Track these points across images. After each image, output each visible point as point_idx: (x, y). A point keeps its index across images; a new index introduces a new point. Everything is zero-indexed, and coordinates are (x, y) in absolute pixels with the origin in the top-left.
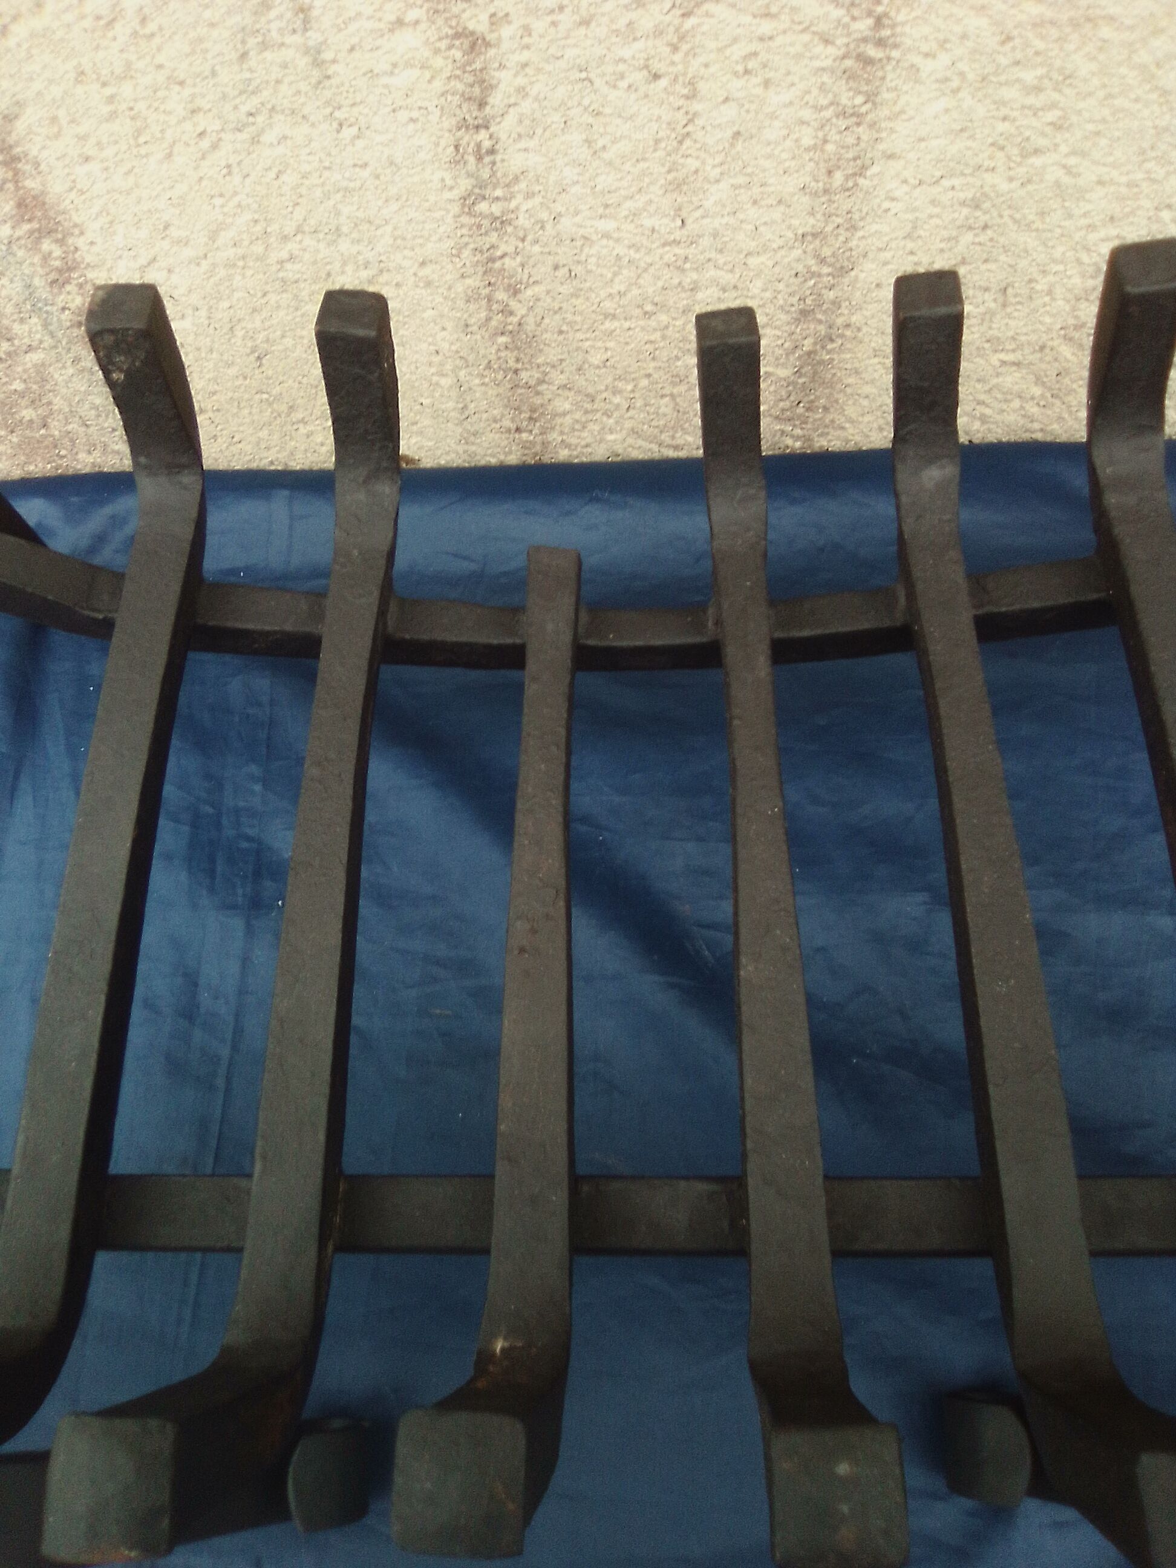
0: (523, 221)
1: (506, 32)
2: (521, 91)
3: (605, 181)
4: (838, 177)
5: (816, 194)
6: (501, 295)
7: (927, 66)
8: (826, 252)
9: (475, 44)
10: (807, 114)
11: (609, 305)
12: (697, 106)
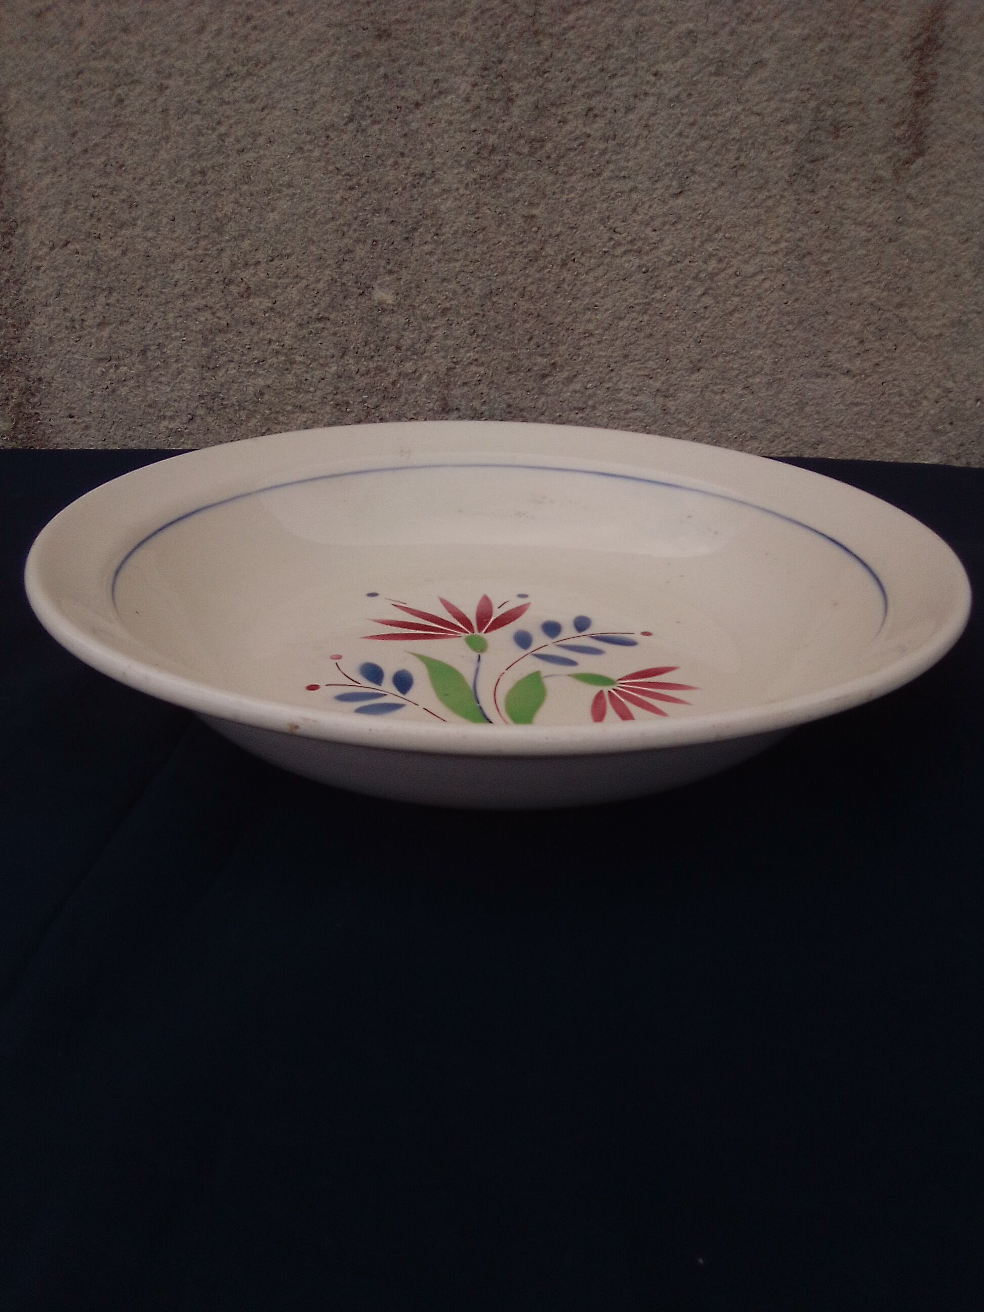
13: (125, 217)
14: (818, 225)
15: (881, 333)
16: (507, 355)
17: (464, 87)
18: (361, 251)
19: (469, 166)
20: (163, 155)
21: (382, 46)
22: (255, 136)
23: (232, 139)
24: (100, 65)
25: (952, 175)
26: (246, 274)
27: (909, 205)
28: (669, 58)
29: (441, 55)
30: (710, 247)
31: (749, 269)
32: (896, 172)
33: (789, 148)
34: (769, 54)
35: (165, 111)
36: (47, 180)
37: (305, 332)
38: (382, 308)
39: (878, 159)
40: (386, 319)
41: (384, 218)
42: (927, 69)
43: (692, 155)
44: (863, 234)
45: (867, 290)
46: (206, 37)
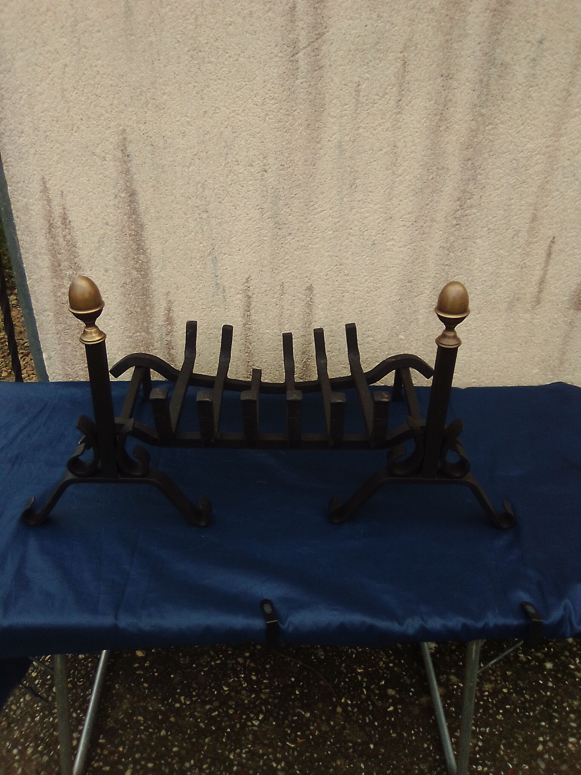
0: (253, 329)
1: (254, 296)
2: (256, 306)
3: (268, 322)
4: (307, 324)
5: (303, 328)
6: (248, 344)
7: (319, 306)
8: (306, 339)
9: (249, 297)
10: (301, 313)
11: (267, 348)
12: (283, 310)
13: (340, 320)
14: (512, 320)
15: (526, 343)
16: (431, 349)
17: (427, 292)
18: (397, 327)
19: (427, 309)
20: (352, 308)
21: (409, 284)
22: (375, 303)
23: (369, 304)
24: (339, 289)
25: (546, 308)
26: (368, 333)
27: (535, 315)
28: (479, 286)
29: (424, 286)
30: (485, 325)
31: (494, 329)
32: (533, 308)
33: (506, 304)
34: (503, 284)
35: (354, 298)
36: (322, 313)
37: (380, 345)
38: (401, 339)
39: (528, 305)
40: (401, 342)
41: (404, 320)
42: (542, 287)
43: (482, 306)
44: (523, 321)
45: (523, 333)
46: (366, 283)
